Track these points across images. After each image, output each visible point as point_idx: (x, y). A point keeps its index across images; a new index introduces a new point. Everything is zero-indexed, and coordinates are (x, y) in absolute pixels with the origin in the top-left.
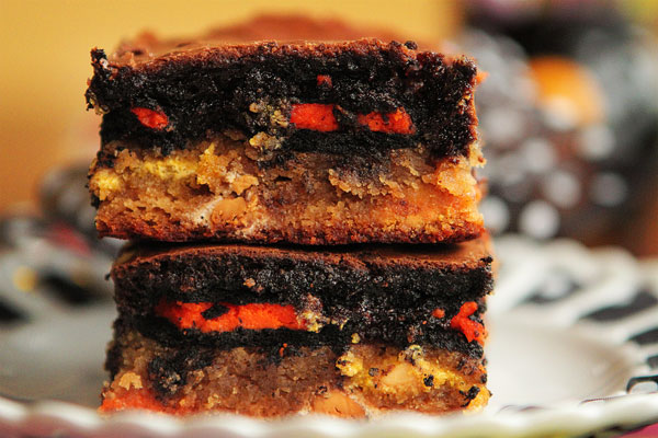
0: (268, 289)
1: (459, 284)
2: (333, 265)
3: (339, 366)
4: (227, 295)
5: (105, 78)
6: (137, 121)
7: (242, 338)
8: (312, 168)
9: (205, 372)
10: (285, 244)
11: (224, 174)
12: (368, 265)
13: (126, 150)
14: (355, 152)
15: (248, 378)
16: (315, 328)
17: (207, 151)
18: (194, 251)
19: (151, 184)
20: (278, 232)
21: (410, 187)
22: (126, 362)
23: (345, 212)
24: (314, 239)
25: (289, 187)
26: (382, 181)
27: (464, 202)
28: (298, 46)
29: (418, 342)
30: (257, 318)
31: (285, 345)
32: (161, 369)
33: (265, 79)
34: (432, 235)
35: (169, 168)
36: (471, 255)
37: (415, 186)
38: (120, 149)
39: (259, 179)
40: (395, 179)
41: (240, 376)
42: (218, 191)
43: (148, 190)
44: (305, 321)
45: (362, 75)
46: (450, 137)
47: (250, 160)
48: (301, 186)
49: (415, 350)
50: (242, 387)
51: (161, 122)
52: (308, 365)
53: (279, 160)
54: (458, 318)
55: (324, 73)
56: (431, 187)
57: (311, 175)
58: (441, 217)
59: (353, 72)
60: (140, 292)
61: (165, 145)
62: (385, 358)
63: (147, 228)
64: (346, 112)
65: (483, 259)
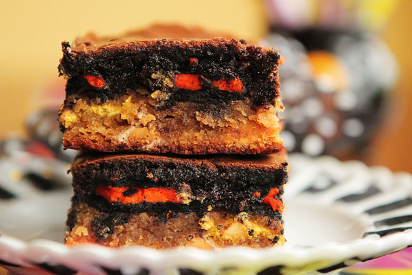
0: (160, 180)
1: (269, 178)
2: (198, 167)
3: (201, 224)
4: (137, 182)
5: (69, 58)
6: (87, 83)
7: (145, 207)
8: (186, 111)
9: (124, 227)
10: (170, 154)
11: (136, 113)
12: (217, 167)
13: (80, 100)
14: (210, 102)
15: (149, 230)
16: (187, 202)
17: (127, 101)
18: (119, 157)
19: (94, 119)
20: (167, 147)
21: (242, 122)
22: (79, 221)
23: (204, 136)
24: (187, 151)
25: (173, 122)
26: (226, 118)
27: (272, 131)
28: (179, 42)
29: (245, 211)
30: (154, 196)
31: (170, 211)
32: (99, 225)
33: (160, 60)
34: (254, 149)
35: (105, 110)
36: (276, 161)
37: (245, 122)
38: (77, 99)
39: (157, 118)
40: (233, 117)
41: (144, 229)
42: (133, 123)
43: (93, 122)
44: (181, 198)
45: (215, 58)
46: (265, 94)
47: (151, 106)
48: (180, 121)
49: (243, 215)
50: (145, 235)
51: (101, 84)
52: (183, 223)
53: (168, 106)
54: (268, 197)
55: (194, 57)
56: (254, 122)
57: (186, 115)
58: (259, 139)
59: (210, 56)
60: (87, 180)
61: (102, 96)
62: (226, 219)
63: (92, 144)
64: (206, 79)
65: (282, 164)
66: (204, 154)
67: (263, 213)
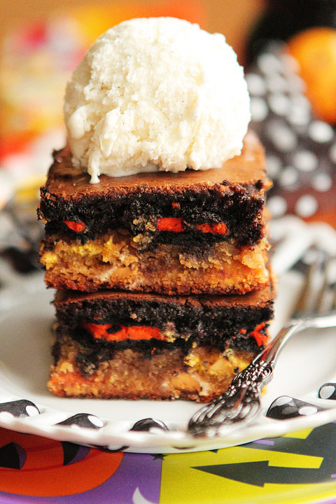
0: (144, 319)
1: (254, 315)
2: (181, 306)
3: (186, 363)
4: (120, 320)
5: (48, 204)
6: (66, 226)
7: (129, 344)
8: (170, 253)
9: (109, 363)
10: (153, 293)
11: (118, 256)
12: (202, 305)
13: (61, 241)
14: (194, 244)
15: (133, 365)
16: (172, 340)
18: (101, 296)
19: (75, 259)
20: (150, 287)
21: (226, 262)
22: (64, 354)
23: (188, 277)
24: (170, 292)
25: (156, 263)
26: (210, 260)
27: (257, 271)
28: (160, 187)
29: (231, 347)
30: (138, 334)
31: (155, 349)
32: (84, 361)
33: (141, 205)
34: (238, 290)
35: (86, 250)
37: (229, 262)
38: (57, 241)
39: (139, 259)
40: (218, 258)
41: (129, 365)
42: (114, 264)
43: (74, 263)
44: (166, 337)
45: (198, 203)
46: (249, 235)
47: (133, 248)
48: (162, 262)
49: (229, 352)
50: (130, 370)
51: (81, 227)
52: (168, 359)
53: (151, 248)
54: (253, 332)
55: (176, 202)
56: (238, 262)
57: (169, 256)
58: (244, 280)
59: (193, 201)
60: (70, 317)
61: (83, 238)
62: (211, 354)
63: (74, 285)
64: (189, 225)
65: (269, 301)
66: (188, 294)
67: (248, 348)
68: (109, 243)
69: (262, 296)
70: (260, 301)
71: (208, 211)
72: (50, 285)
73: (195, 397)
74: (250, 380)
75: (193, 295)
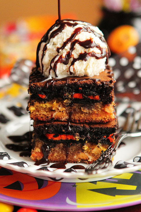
1: (109, 130)
2: (82, 127)
3: (83, 148)
4: (58, 133)
5: (32, 88)
6: (38, 96)
7: (62, 141)
9: (54, 149)
10: (71, 122)
11: (58, 108)
12: (90, 127)
13: (36, 102)
14: (87, 104)
15: (63, 150)
16: (78, 140)
17: (54, 103)
19: (42, 109)
22: (36, 145)
23: (84, 116)
24: (77, 122)
25: (72, 110)
26: (93, 110)
27: (110, 114)
29: (100, 143)
30: (64, 137)
31: (71, 143)
33: (67, 88)
34: (103, 121)
35: (46, 105)
37: (100, 110)
38: (35, 102)
39: (66, 109)
40: (96, 109)
41: (61, 149)
42: (57, 111)
43: (41, 110)
44: (76, 138)
45: (89, 88)
46: (108, 100)
47: (64, 105)
48: (75, 110)
49: (99, 144)
50: (62, 151)
51: (44, 97)
52: (76, 147)
53: (70, 105)
54: (109, 137)
55: (80, 87)
56: (103, 111)
57: (77, 108)
58: (106, 117)
59: (87, 87)
60: (39, 131)
61: (45, 101)
62: (93, 145)
63: (41, 118)
64: (85, 96)
65: (115, 125)
66: (84, 122)
67: (107, 143)
68: (55, 103)
69: (112, 123)
70: (112, 125)
71: (92, 91)
72: (32, 119)
73: (87, 162)
74: (108, 154)
75: (86, 123)
